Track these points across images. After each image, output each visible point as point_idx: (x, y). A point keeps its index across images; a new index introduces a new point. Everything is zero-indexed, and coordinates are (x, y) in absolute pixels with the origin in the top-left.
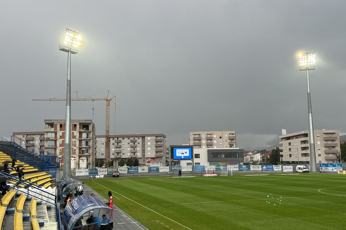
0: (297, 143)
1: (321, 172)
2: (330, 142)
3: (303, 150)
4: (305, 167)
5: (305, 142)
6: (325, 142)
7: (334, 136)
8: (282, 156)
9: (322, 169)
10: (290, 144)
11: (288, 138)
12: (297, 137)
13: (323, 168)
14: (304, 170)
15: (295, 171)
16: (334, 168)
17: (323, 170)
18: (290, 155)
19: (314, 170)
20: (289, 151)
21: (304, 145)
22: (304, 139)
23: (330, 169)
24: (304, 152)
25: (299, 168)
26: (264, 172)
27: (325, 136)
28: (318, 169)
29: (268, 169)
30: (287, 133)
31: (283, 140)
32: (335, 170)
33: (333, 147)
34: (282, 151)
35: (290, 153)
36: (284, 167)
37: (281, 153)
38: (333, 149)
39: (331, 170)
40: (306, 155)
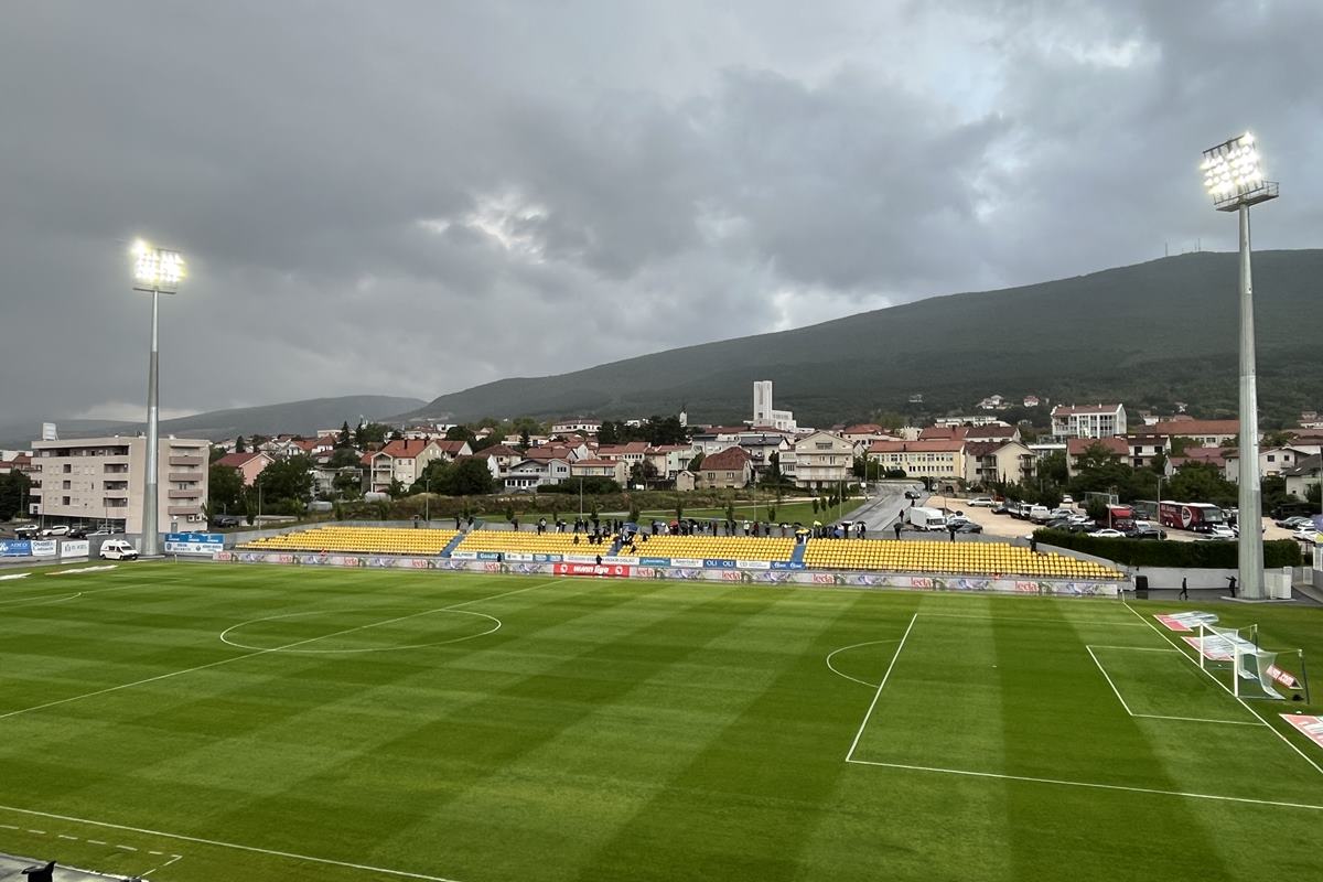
0: (91, 470)
1: (167, 555)
2: (184, 471)
3: (109, 488)
4: (128, 545)
5: (116, 467)
6: (172, 470)
7: (195, 454)
8: (37, 499)
9: (169, 548)
10: (68, 468)
11: (63, 452)
12: (93, 451)
13: (174, 545)
14: (127, 553)
15: (96, 556)
16: (201, 545)
17: (172, 550)
18: (67, 500)
19: (151, 551)
20: (64, 488)
21: (114, 477)
22: (113, 459)
23: (192, 547)
24: (114, 494)
25: (112, 548)
27: (173, 453)
28: (159, 547)
29: (13, 551)
30: (61, 435)
31: (46, 454)
32: (204, 551)
33: (192, 483)
34: (38, 485)
35: (67, 493)
36: (64, 544)
37: (34, 492)
38: (189, 487)
39: (194, 550)
40: (117, 502)
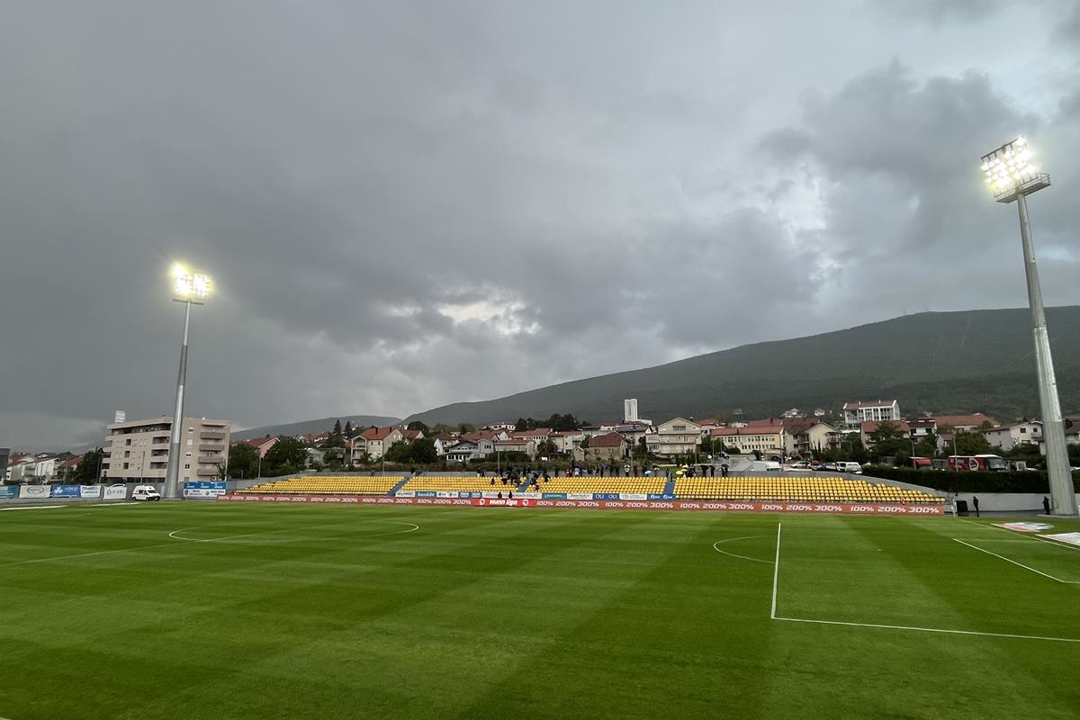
0: (144, 442)
1: (183, 498)
2: (211, 443)
3: (155, 455)
4: (153, 489)
5: (162, 439)
6: (201, 442)
7: (221, 431)
8: (107, 466)
9: (187, 493)
10: (129, 442)
11: (127, 430)
12: (147, 428)
13: (190, 491)
14: (151, 495)
15: (130, 498)
16: (210, 490)
17: (188, 495)
18: (126, 466)
19: (171, 495)
20: (126, 456)
21: (159, 446)
22: (160, 433)
23: (203, 492)
24: (158, 459)
25: (141, 492)
26: (55, 500)
27: (204, 430)
28: (179, 494)
29: (66, 493)
30: (128, 419)
31: (116, 433)
32: (211, 495)
33: (216, 452)
34: (108, 456)
35: (127, 460)
36: (106, 489)
37: (105, 461)
38: (215, 456)
39: (204, 495)
40: (160, 465)
